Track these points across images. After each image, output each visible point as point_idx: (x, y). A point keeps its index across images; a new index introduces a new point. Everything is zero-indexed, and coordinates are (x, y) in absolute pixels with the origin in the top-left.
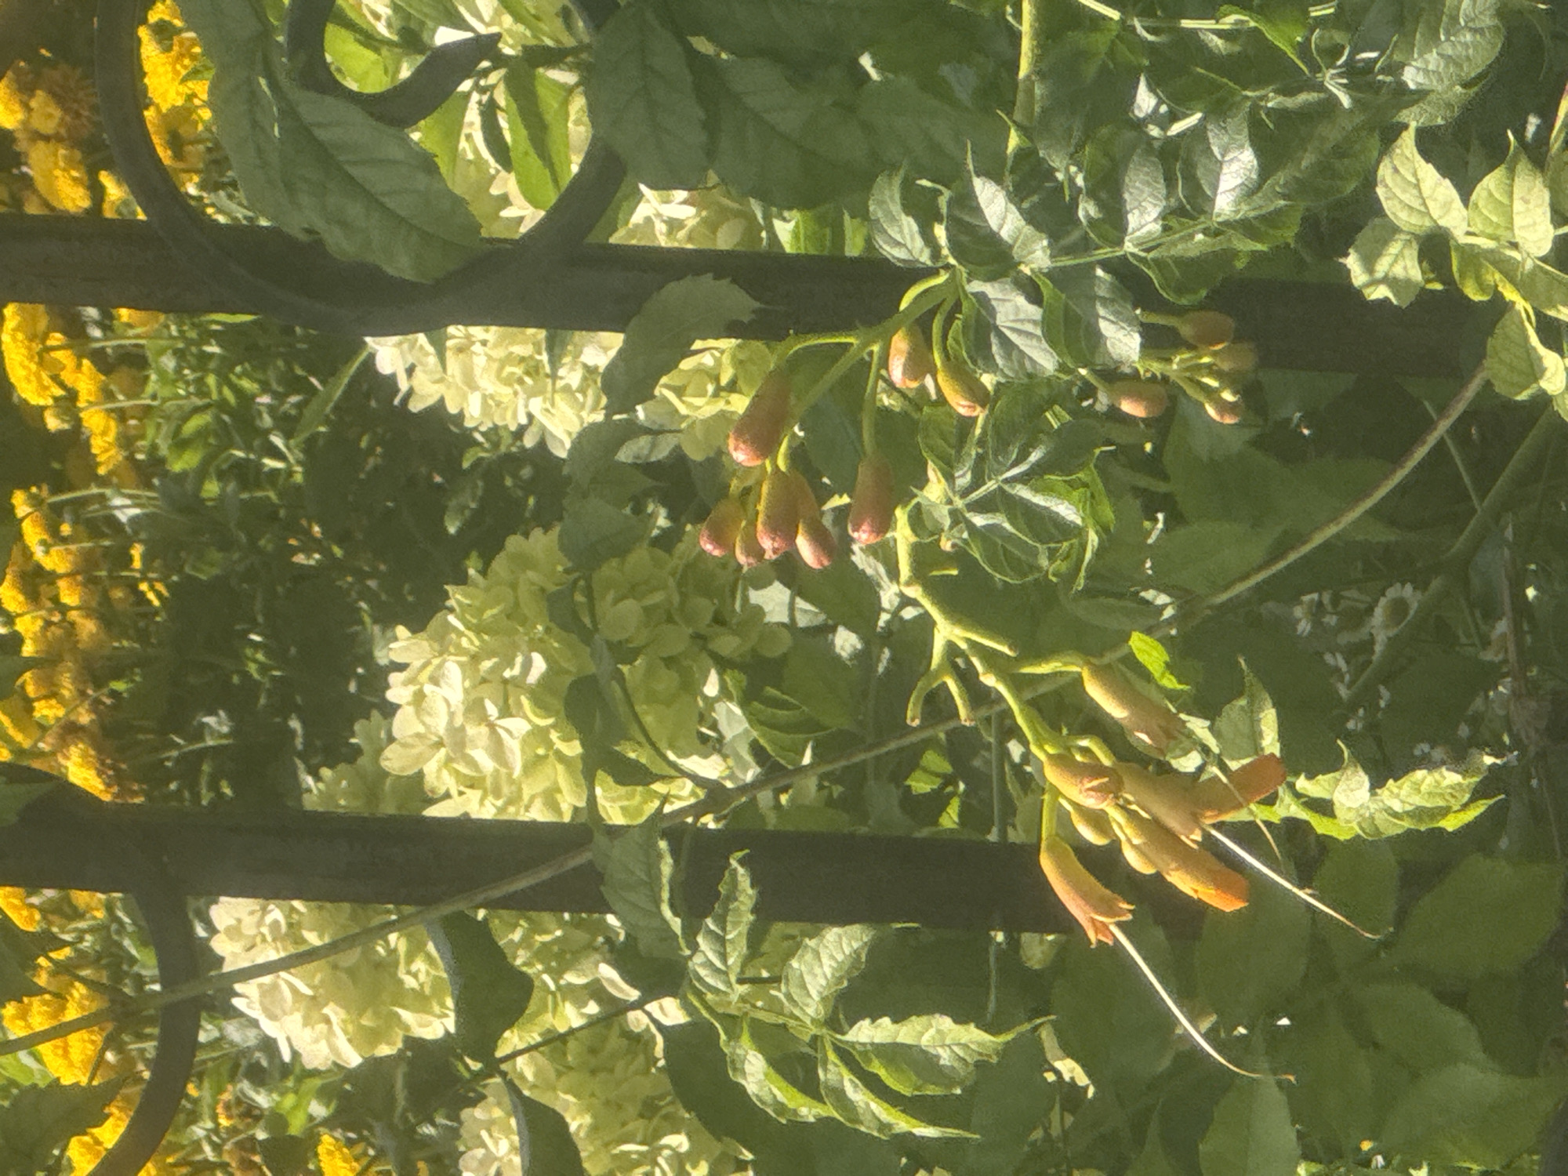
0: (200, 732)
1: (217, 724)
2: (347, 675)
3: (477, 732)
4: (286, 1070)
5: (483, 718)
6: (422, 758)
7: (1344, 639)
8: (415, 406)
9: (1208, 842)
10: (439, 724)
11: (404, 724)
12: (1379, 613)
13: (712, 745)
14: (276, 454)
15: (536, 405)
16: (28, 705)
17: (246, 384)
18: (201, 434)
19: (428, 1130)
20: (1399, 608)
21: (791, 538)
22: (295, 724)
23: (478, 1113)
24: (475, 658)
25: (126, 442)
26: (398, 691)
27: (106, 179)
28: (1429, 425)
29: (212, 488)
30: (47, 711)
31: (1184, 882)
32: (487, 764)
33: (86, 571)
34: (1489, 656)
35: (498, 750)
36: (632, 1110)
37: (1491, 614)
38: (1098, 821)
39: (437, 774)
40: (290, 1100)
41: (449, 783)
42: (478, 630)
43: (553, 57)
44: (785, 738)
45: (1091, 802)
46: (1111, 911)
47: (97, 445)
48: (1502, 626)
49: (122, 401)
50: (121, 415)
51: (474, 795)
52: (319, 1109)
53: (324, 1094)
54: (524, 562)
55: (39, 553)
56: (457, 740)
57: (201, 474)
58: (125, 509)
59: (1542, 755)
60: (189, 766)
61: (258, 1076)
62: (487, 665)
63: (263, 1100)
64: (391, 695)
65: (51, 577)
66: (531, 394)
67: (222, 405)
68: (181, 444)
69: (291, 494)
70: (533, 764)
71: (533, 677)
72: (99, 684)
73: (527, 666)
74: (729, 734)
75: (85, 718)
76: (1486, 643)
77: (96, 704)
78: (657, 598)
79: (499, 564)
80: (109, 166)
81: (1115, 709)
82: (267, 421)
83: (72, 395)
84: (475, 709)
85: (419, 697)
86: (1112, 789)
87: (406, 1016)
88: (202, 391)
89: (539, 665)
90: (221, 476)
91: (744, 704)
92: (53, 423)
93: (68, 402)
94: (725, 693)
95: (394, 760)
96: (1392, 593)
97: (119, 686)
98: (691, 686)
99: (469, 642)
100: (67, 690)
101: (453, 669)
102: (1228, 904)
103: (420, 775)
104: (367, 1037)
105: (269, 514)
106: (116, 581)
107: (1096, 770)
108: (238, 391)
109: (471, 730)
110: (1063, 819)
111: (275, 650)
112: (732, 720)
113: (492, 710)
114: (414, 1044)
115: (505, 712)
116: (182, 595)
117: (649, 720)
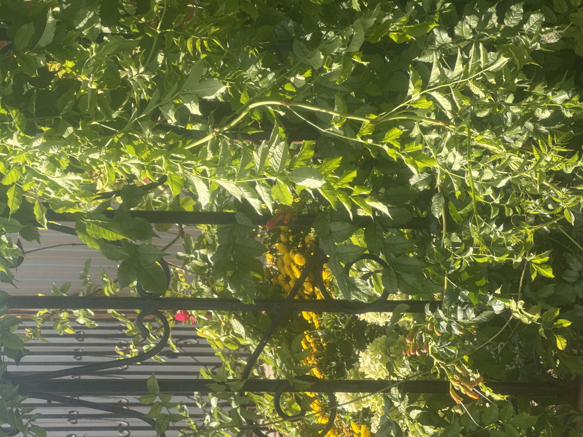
0: (332, 364)
1: (334, 363)
2: (351, 355)
3: (372, 366)
4: (346, 412)
5: (373, 364)
6: (364, 370)
7: (493, 350)
8: (361, 320)
9: (473, 390)
10: (367, 365)
11: (362, 365)
12: (499, 346)
13: (404, 366)
14: (341, 325)
15: (378, 319)
16: (307, 361)
17: (336, 316)
18: (330, 323)
19: (366, 420)
20: (502, 346)
21: (415, 352)
22: (345, 363)
23: (373, 418)
24: (371, 356)
25: (320, 324)
26: (361, 360)
27: (316, 288)
28: (506, 322)
29: (332, 330)
30: (310, 362)
31: (470, 396)
32: (374, 370)
33: (314, 342)
34: (515, 352)
35: (375, 368)
36: (395, 417)
37: (515, 346)
38: (458, 387)
39: (366, 372)
40: (347, 417)
41: (368, 373)
42: (372, 351)
43: (379, 272)
44: (415, 365)
45: (457, 385)
46: (460, 400)
47: (315, 325)
48: (517, 348)
49: (319, 319)
50: (319, 320)
51: (372, 374)
52: (351, 418)
53: (351, 415)
54: (377, 342)
55: (308, 340)
56: (369, 367)
57: (330, 328)
58: (320, 334)
59: (524, 367)
60: (330, 369)
61: (342, 414)
62: (373, 356)
63: (343, 417)
64: (360, 361)
65: (310, 343)
66: (377, 317)
67: (333, 319)
68: (327, 324)
69: (343, 330)
70: (380, 370)
71: (379, 358)
72: (317, 358)
73: (379, 356)
74: (406, 364)
75: (315, 363)
76: (514, 350)
77: (317, 361)
78: (396, 346)
79: (374, 342)
80: (316, 286)
81: (460, 371)
82: (339, 321)
83: (312, 318)
84: (372, 363)
85: (364, 361)
86: (460, 384)
87: (363, 404)
88: (330, 317)
89: (380, 356)
90: (333, 328)
91: (409, 360)
92: (310, 322)
93: (311, 319)
94: (406, 359)
95: (360, 370)
96: (501, 343)
97: (320, 359)
98: (401, 358)
99: (370, 353)
100: (313, 359)
101: (368, 357)
102: (476, 398)
103: (364, 372)
104: (358, 408)
105: (339, 333)
106: (318, 343)
107: (457, 381)
108: (335, 317)
109: (371, 366)
110: (453, 386)
111: (341, 353)
112: (407, 362)
113: (374, 363)
114: (363, 408)
115: (376, 363)
116: (328, 345)
117: (396, 363)
